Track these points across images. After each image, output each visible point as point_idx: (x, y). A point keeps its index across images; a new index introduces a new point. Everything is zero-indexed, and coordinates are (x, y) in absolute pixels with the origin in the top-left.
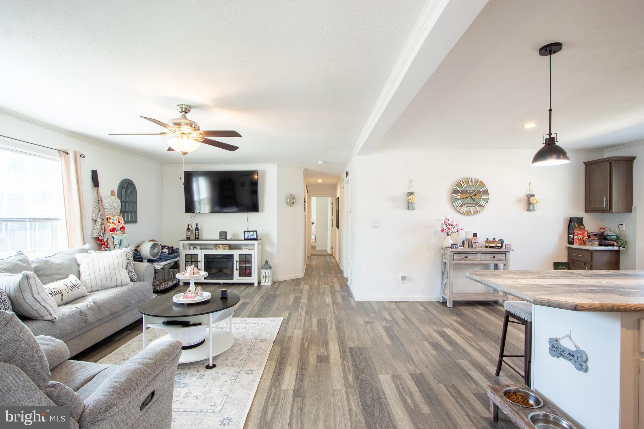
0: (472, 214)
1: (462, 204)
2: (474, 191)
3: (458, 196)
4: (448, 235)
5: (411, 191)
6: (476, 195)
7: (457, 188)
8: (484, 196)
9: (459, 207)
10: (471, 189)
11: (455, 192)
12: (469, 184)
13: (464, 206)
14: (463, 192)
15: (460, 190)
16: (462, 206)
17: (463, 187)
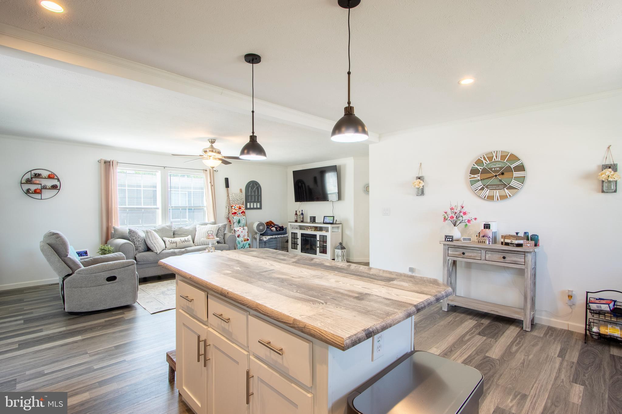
0: (498, 199)
1: (482, 186)
2: (501, 168)
3: (478, 177)
4: (455, 226)
5: (420, 175)
6: (503, 174)
7: (476, 166)
8: (516, 174)
9: (479, 190)
10: (497, 166)
11: (474, 171)
12: (493, 160)
13: (485, 188)
14: (485, 171)
15: (481, 169)
16: (482, 189)
17: (485, 165)
